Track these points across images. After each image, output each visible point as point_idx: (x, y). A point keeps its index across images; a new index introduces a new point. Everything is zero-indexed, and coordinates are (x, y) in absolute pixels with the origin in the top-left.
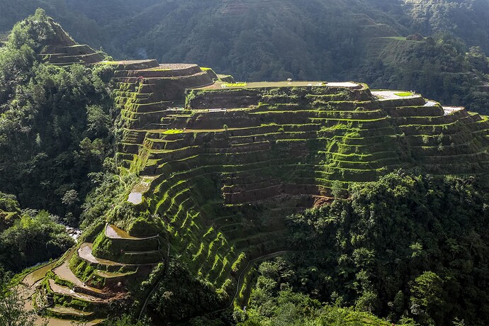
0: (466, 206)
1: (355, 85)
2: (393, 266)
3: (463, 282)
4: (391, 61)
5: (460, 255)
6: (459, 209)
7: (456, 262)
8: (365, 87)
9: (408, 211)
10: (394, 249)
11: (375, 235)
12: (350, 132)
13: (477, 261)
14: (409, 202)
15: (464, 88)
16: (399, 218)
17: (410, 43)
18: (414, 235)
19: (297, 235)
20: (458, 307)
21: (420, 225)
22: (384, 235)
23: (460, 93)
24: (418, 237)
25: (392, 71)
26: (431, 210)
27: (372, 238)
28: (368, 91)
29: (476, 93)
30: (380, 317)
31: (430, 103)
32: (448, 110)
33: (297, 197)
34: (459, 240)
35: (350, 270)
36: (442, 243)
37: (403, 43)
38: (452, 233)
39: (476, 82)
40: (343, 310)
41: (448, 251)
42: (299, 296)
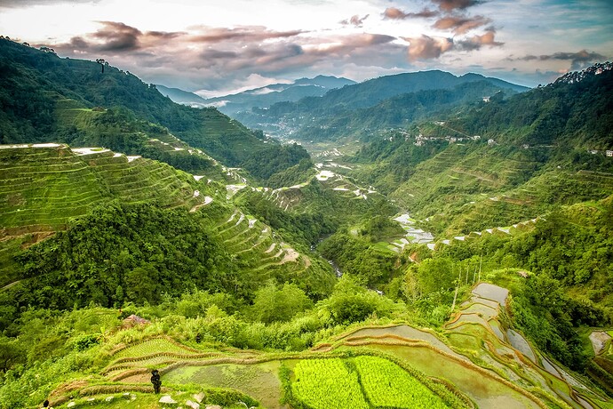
0: (153, 220)
1: (57, 145)
2: (110, 270)
3: (159, 269)
4: (82, 126)
5: (154, 252)
6: (149, 222)
7: (153, 257)
8: (66, 146)
9: (114, 230)
10: (109, 258)
11: (94, 252)
12: (60, 180)
13: (165, 252)
14: (114, 224)
15: (138, 143)
16: (108, 237)
17: (95, 113)
18: (122, 246)
19: (27, 266)
20: (160, 285)
21: (124, 238)
22: (100, 250)
23: (136, 146)
24: (125, 246)
25: (85, 134)
26: (131, 226)
27: (92, 255)
28: (69, 149)
29: (147, 146)
30: (109, 307)
31: (118, 155)
32: (131, 159)
33: (22, 236)
34: (152, 243)
35: (78, 281)
36: (141, 247)
37: (91, 113)
38: (147, 239)
39: (145, 139)
40: (80, 311)
41: (146, 251)
42: (41, 311)
